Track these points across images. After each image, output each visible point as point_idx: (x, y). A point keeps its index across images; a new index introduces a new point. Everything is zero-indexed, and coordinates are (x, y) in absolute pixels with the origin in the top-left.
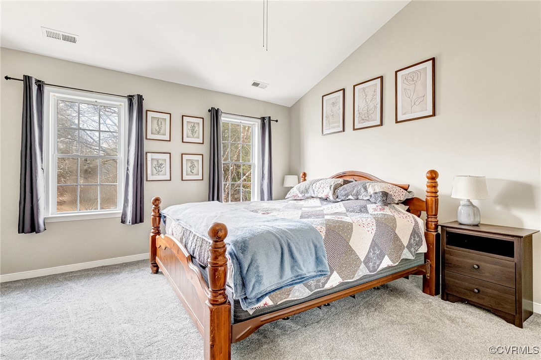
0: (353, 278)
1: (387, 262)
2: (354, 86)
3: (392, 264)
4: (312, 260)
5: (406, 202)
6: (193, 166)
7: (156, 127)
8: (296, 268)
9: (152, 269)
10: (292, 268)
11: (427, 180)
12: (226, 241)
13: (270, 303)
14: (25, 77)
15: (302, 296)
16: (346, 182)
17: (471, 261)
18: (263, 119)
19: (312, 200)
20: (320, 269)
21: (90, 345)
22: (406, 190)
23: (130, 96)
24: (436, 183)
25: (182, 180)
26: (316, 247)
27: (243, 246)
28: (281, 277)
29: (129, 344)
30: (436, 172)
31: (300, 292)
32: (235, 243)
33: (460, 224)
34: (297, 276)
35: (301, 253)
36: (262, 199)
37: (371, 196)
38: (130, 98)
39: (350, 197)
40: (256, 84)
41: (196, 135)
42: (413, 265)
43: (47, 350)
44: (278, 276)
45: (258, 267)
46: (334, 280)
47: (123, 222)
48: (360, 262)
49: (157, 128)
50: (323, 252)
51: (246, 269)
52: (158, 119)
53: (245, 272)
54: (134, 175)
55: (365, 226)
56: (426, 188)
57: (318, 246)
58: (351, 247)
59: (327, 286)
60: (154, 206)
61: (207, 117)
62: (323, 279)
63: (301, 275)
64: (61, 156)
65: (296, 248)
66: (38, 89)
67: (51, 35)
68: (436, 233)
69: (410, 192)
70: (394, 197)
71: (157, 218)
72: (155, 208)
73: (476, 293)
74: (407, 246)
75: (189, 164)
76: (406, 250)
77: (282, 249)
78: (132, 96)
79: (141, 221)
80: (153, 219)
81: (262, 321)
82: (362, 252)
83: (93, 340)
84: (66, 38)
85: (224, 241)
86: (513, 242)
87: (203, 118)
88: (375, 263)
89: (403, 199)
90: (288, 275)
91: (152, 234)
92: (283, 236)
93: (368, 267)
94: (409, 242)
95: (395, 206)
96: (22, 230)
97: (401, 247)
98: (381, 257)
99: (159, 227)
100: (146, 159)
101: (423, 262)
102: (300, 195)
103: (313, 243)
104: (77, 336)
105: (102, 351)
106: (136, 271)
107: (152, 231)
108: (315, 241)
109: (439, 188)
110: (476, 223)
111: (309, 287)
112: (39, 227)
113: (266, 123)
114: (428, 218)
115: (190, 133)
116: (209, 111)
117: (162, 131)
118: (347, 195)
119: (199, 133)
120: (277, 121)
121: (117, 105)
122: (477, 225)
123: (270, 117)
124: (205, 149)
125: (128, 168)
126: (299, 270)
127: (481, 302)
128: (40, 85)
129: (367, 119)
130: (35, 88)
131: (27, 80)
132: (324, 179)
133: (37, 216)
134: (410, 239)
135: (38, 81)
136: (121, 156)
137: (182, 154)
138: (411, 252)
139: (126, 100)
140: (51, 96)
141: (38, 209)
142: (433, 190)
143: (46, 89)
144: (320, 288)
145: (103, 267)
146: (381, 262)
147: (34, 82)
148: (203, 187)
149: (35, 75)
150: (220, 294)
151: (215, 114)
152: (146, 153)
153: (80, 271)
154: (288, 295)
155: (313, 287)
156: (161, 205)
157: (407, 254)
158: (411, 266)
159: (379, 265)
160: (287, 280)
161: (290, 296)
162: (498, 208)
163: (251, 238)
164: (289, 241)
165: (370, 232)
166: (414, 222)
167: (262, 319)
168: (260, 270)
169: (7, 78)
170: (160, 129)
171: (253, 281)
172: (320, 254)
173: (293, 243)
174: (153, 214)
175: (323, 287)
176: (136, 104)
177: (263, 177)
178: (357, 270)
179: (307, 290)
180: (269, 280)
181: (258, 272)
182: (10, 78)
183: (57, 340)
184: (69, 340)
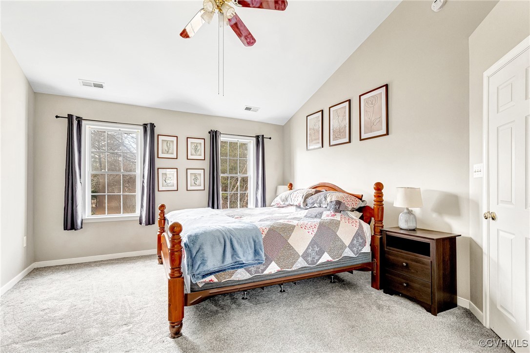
0: (291, 268)
1: (326, 258)
2: (330, 108)
3: (332, 259)
4: (251, 252)
5: (360, 210)
6: (196, 179)
7: (165, 147)
8: (235, 256)
9: (159, 260)
10: (232, 256)
11: (375, 191)
12: (181, 234)
13: (216, 280)
14: (68, 115)
15: (243, 278)
16: (317, 192)
17: (402, 260)
18: (257, 137)
19: (290, 208)
20: (257, 258)
21: (102, 307)
22: (361, 199)
23: (145, 124)
24: (382, 193)
25: (187, 190)
26: (255, 242)
27: (194, 239)
28: (223, 262)
29: (128, 307)
30: (382, 184)
31: (241, 275)
32: (189, 237)
33: (401, 229)
34: (236, 262)
35: (241, 246)
36: (257, 206)
37: (328, 204)
38: (145, 126)
39: (315, 205)
40: (247, 109)
41: (199, 153)
42: (358, 263)
43: (75, 307)
44: (221, 261)
45: (203, 253)
46: (273, 268)
47: (141, 223)
48: (299, 256)
49: (167, 148)
50: (261, 245)
51: (195, 254)
52: (167, 141)
53: (194, 256)
54: (147, 186)
55: (306, 228)
56: (374, 198)
57: (257, 241)
58: (289, 244)
59: (266, 272)
60: (160, 211)
61: (208, 137)
62: (262, 267)
63: (238, 262)
64: (95, 172)
65: (237, 242)
66: (78, 123)
67: (85, 84)
68: (380, 236)
69: (363, 201)
70: (348, 205)
71: (163, 221)
72: (161, 213)
73: (405, 287)
74: (349, 246)
75: (193, 177)
76: (347, 249)
77: (225, 242)
78: (146, 124)
79: (153, 223)
80: (159, 221)
81: (210, 293)
82: (301, 249)
83: (105, 304)
84: (96, 85)
85: (180, 234)
86: (430, 244)
87: (204, 139)
88: (314, 258)
89: (357, 207)
90: (229, 261)
91: (158, 233)
92: (228, 233)
93: (307, 261)
94: (351, 242)
95: (349, 213)
96: (66, 228)
97: (343, 247)
98: (320, 254)
99: (164, 228)
100: (158, 173)
101: (370, 261)
102: (282, 203)
103: (253, 240)
104: (95, 300)
105: (109, 310)
106: (148, 261)
107: (159, 230)
108: (254, 238)
109: (384, 198)
110: (413, 228)
111: (249, 272)
112: (77, 226)
113: (260, 141)
114: (375, 223)
115: (193, 151)
116: (209, 133)
117: (170, 151)
118: (313, 203)
119: (201, 151)
120: (270, 138)
121: (135, 132)
122: (414, 230)
123: (263, 136)
124: (206, 165)
125: (143, 181)
126: (237, 258)
127: (408, 294)
128: (79, 120)
129: (339, 136)
130: (75, 123)
131: (70, 117)
132: (300, 189)
133: (76, 217)
134: (353, 240)
135: (77, 118)
136: (138, 172)
137: (187, 169)
138: (353, 252)
139: (142, 128)
140: (87, 128)
141: (76, 212)
142: (378, 200)
143: (84, 123)
144: (259, 273)
145: (124, 258)
146: (320, 258)
147: (75, 118)
148: (204, 196)
149: (75, 114)
150: (176, 271)
151: (214, 135)
152: (158, 169)
153: (107, 260)
154: (231, 276)
155: (253, 272)
156: (165, 210)
157: (348, 253)
158: (355, 263)
159: (318, 260)
160: (228, 264)
161: (233, 277)
162: (434, 215)
163: (202, 234)
164: (232, 237)
165: (310, 233)
166: (358, 226)
167: (210, 292)
168: (205, 255)
169: (57, 117)
170: (169, 149)
171: (199, 263)
172: (258, 247)
173: (235, 238)
174: (159, 217)
175: (262, 273)
176: (149, 129)
177: (257, 188)
178: (295, 262)
179: (248, 274)
180: (212, 263)
181: (203, 257)
182: (59, 117)
183: (83, 302)
184: (90, 303)
